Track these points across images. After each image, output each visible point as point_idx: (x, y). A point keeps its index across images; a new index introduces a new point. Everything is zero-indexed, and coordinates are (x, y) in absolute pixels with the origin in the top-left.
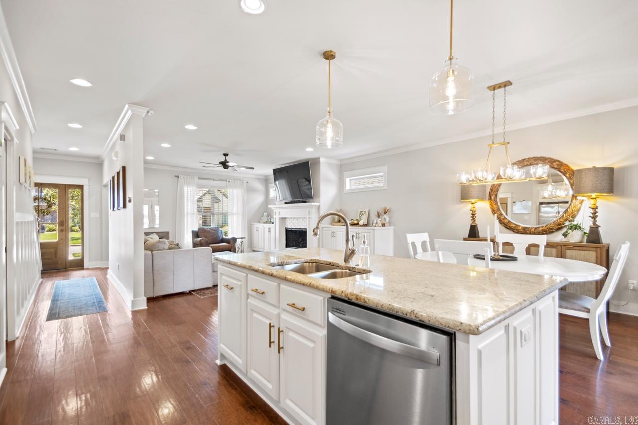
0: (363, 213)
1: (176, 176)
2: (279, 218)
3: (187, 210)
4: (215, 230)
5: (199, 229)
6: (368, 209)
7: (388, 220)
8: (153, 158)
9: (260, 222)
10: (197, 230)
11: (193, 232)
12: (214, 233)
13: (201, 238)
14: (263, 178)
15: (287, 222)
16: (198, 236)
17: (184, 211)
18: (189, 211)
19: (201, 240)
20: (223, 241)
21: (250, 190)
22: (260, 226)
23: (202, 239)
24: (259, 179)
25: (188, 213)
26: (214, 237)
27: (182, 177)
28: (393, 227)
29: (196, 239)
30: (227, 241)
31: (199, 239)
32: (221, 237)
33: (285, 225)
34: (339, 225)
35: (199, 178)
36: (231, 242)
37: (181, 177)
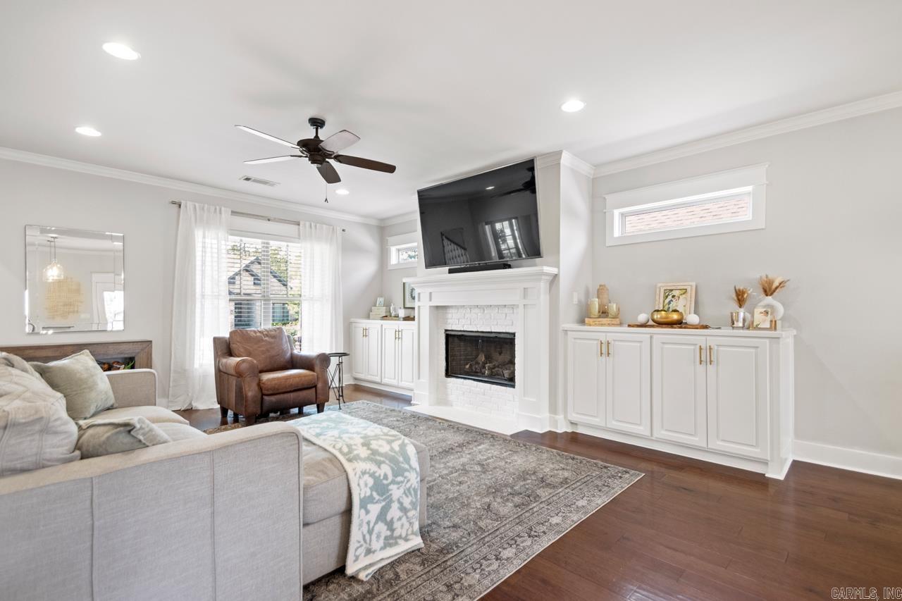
0: (676, 293)
1: (174, 203)
2: (430, 307)
3: (203, 287)
4: (274, 337)
5: (231, 333)
6: (694, 284)
7: (781, 310)
8: (97, 134)
9: (368, 317)
10: (227, 336)
11: (217, 341)
12: (270, 343)
13: (239, 359)
14: (374, 222)
15: (450, 316)
16: (230, 353)
17: (194, 291)
18: (208, 291)
19: (238, 364)
20: (294, 363)
21: (349, 248)
22: (374, 325)
23: (243, 361)
24: (367, 226)
25: (203, 296)
26: (273, 353)
27: (190, 205)
28: (795, 332)
29: (224, 360)
30: (306, 363)
31: (233, 361)
32: (289, 354)
33: (446, 323)
34: (602, 325)
35: (234, 213)
36: (317, 368)
37: (188, 206)
